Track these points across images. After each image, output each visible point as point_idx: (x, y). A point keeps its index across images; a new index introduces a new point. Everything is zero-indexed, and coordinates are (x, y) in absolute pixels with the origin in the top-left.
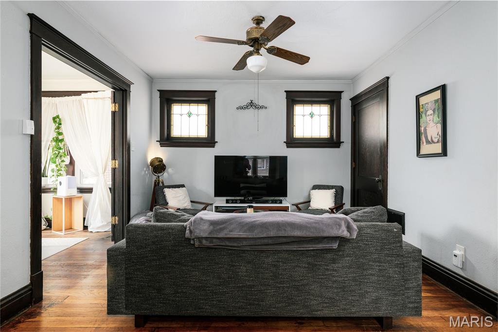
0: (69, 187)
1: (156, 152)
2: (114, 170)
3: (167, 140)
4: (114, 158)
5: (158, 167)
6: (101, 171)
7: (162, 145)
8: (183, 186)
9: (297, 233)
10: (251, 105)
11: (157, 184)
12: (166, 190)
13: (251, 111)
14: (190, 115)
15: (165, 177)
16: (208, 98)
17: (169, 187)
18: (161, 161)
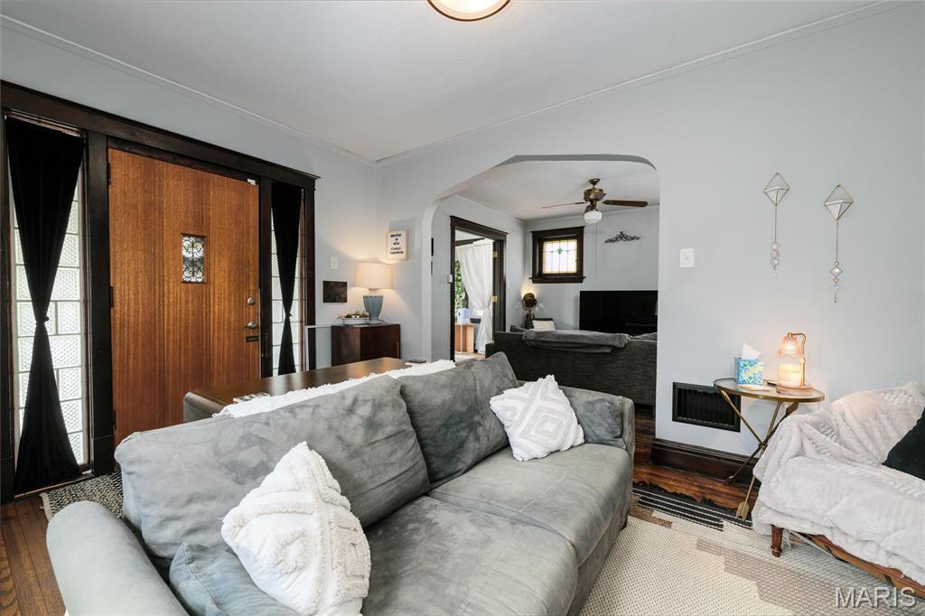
0: (465, 317)
1: (529, 288)
2: (494, 303)
3: (539, 277)
4: (494, 294)
5: (530, 302)
6: (486, 304)
7: (534, 282)
8: (551, 319)
9: (585, 341)
10: (622, 237)
11: (528, 316)
12: (534, 322)
13: (621, 243)
14: (560, 251)
15: (536, 310)
16: (576, 234)
17: (537, 320)
18: (532, 295)
